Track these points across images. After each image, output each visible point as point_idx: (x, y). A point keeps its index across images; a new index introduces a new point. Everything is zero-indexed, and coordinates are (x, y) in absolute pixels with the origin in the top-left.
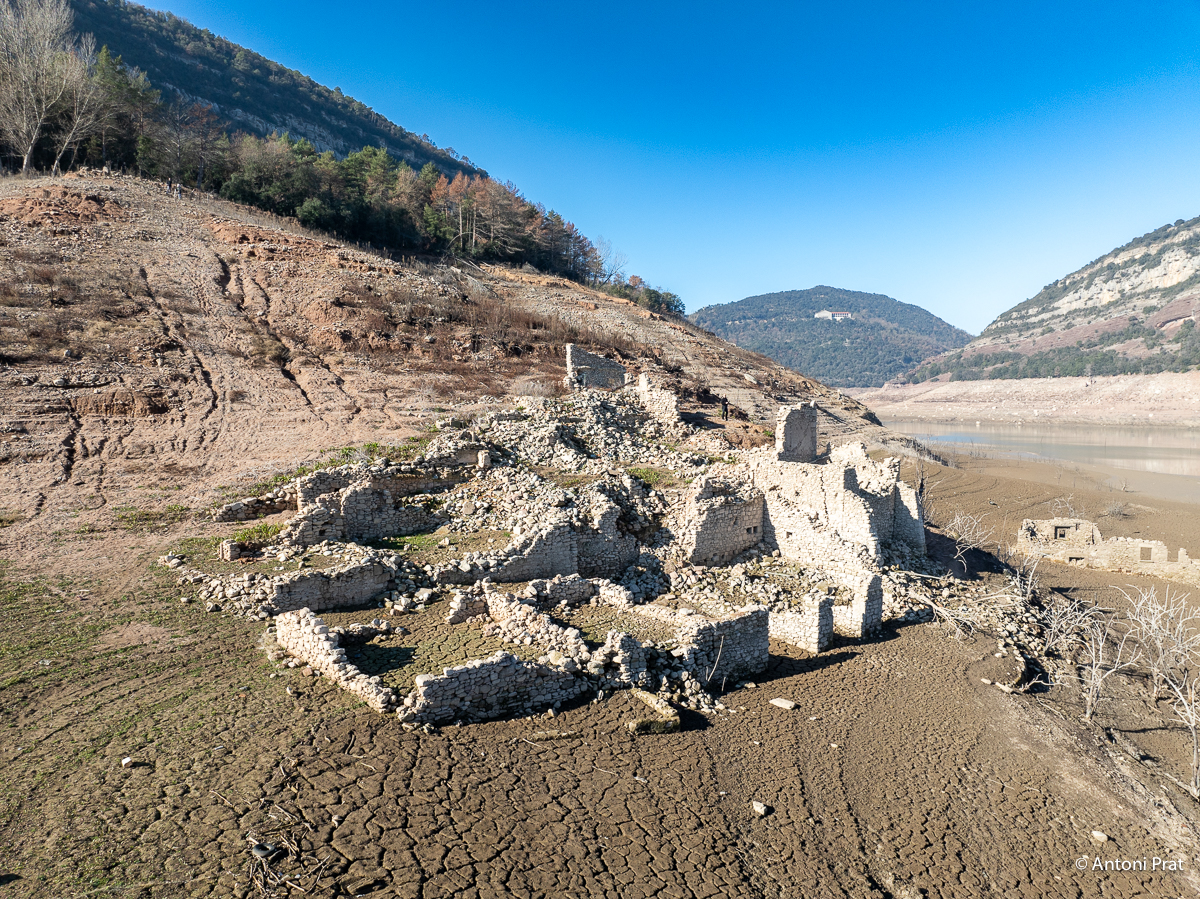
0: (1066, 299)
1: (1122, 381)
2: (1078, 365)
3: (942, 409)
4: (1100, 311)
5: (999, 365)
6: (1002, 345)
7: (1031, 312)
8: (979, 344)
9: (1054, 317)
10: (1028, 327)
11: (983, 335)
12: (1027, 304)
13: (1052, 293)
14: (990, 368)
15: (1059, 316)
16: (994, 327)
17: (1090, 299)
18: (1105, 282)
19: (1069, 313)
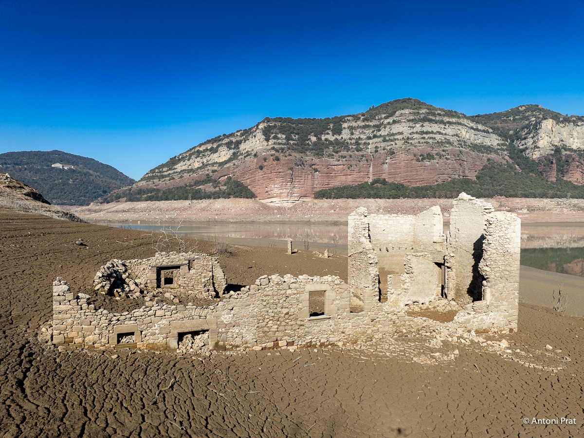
0: (180, 165)
1: (204, 202)
2: (185, 195)
3: (121, 216)
4: (194, 171)
5: (149, 194)
6: (151, 184)
7: (164, 170)
8: (140, 184)
9: (174, 173)
10: (163, 177)
11: (142, 180)
12: (162, 166)
13: (174, 161)
14: (145, 196)
15: (177, 172)
16: (147, 176)
17: (190, 165)
18: (196, 158)
19: (181, 171)
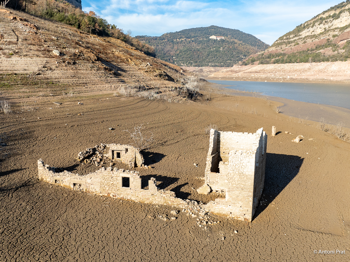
0: (304, 31)
1: (322, 64)
2: (306, 58)
3: (253, 76)
4: (317, 36)
5: (277, 58)
6: (279, 50)
7: (291, 36)
8: (270, 50)
9: (299, 39)
10: (289, 43)
11: (272, 46)
12: (290, 33)
13: (300, 29)
14: (274, 59)
15: (301, 38)
16: (277, 42)
17: (313, 31)
18: (319, 25)
19: (305, 37)
